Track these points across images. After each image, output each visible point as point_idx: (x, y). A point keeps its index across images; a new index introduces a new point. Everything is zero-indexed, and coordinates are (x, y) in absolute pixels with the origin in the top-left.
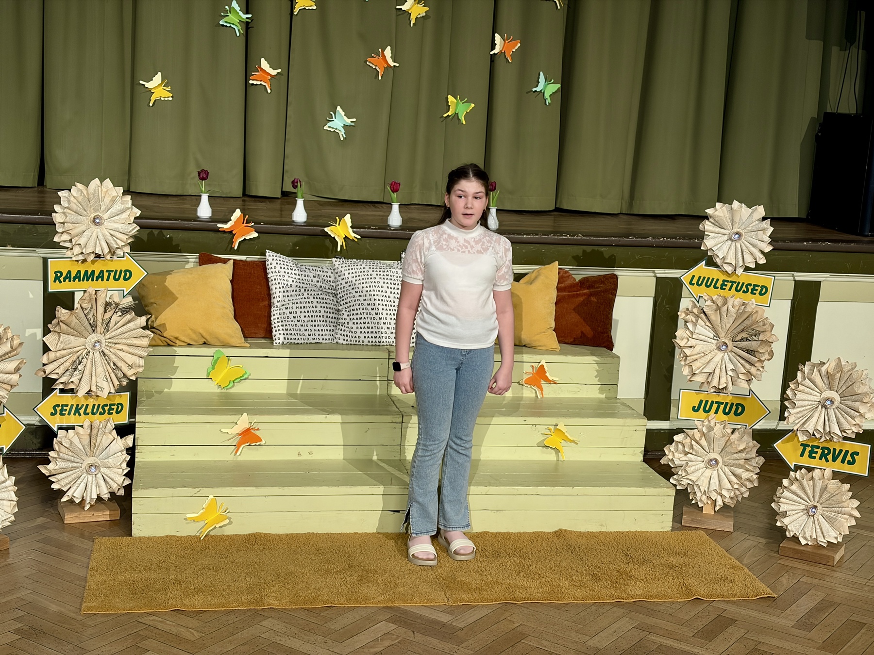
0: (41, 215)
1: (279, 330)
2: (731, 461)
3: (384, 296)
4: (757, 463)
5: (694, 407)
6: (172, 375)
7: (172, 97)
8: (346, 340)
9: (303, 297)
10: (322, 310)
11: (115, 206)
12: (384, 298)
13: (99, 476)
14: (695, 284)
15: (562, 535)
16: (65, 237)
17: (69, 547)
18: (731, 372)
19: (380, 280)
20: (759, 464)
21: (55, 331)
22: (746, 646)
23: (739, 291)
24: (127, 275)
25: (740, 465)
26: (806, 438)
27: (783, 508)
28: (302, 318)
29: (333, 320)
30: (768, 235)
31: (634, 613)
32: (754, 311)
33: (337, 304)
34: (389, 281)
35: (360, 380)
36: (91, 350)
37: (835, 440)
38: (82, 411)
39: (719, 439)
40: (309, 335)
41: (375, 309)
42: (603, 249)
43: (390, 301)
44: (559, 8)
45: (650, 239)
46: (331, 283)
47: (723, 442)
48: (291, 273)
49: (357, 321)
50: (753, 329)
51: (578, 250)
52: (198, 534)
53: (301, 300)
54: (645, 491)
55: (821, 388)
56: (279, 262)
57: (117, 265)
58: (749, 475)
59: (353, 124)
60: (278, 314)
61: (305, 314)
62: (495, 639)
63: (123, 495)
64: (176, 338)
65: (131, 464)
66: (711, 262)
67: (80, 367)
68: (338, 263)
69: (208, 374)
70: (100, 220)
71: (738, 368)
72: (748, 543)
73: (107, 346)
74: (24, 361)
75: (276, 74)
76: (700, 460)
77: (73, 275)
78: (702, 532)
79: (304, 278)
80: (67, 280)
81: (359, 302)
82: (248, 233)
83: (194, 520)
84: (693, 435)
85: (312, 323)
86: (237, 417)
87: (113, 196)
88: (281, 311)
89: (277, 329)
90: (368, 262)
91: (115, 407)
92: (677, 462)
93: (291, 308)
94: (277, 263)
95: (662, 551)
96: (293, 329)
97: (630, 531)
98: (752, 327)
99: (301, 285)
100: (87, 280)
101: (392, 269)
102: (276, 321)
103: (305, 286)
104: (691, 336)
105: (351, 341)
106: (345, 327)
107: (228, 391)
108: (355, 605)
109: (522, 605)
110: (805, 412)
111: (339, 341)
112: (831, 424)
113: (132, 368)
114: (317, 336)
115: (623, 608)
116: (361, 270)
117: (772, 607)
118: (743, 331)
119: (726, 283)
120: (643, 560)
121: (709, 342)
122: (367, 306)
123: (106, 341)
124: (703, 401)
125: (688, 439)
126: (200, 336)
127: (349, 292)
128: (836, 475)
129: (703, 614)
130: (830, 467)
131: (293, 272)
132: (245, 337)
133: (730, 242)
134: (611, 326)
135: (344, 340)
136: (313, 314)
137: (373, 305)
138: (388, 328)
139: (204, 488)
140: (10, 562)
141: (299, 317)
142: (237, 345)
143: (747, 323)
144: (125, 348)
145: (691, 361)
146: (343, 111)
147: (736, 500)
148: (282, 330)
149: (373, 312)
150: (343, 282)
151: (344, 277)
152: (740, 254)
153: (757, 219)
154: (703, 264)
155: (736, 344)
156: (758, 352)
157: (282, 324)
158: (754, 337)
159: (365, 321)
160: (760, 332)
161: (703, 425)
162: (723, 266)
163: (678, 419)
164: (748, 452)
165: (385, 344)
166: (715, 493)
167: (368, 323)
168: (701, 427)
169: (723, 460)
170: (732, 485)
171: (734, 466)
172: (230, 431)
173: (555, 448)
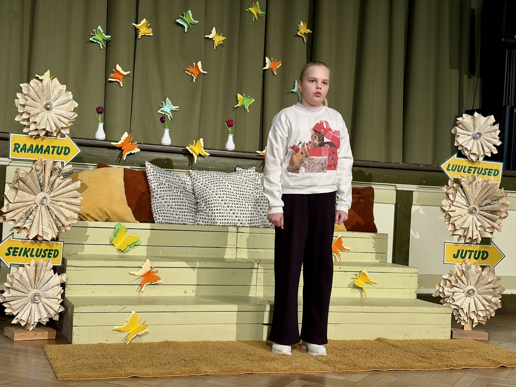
1: (158, 213)
2: (483, 290)
3: (230, 192)
4: (500, 291)
5: (454, 255)
6: (84, 242)
8: (204, 222)
9: (174, 192)
10: (187, 201)
11: (61, 97)
12: (229, 193)
13: (40, 304)
14: (451, 170)
15: (382, 340)
18: (479, 228)
19: (226, 182)
21: (14, 188)
23: (480, 173)
24: (66, 151)
25: (490, 292)
29: (193, 210)
30: (498, 135)
32: (495, 183)
33: (195, 199)
34: (232, 183)
35: (218, 247)
36: (39, 205)
38: (29, 254)
39: (474, 275)
40: (179, 218)
41: (224, 200)
42: (364, 169)
43: (234, 195)
44: (305, 41)
46: (190, 186)
47: (477, 277)
48: (164, 177)
49: (212, 208)
50: (495, 196)
52: (123, 342)
53: (172, 194)
54: (433, 310)
56: (155, 169)
57: (60, 142)
58: (496, 300)
59: (178, 109)
60: (157, 203)
61: (175, 204)
63: (58, 320)
64: (88, 215)
65: (63, 296)
66: (461, 155)
67: (31, 217)
68: (194, 172)
69: (111, 241)
70: (50, 106)
71: (485, 225)
73: (51, 203)
75: (126, 74)
76: (462, 291)
77: (28, 147)
79: (173, 180)
80: (23, 151)
81: (213, 196)
82: (133, 149)
83: (120, 331)
84: (457, 273)
85: (180, 210)
87: (60, 90)
88: (159, 201)
91: (53, 252)
93: (166, 199)
96: (168, 213)
97: (425, 339)
99: (172, 184)
100: (38, 153)
102: (155, 208)
103: (174, 185)
104: (451, 204)
105: (208, 222)
106: (204, 213)
108: (270, 373)
109: (388, 371)
111: (199, 223)
113: (69, 220)
114: (184, 219)
116: (211, 176)
118: (486, 199)
119: (471, 169)
121: (464, 208)
122: (218, 198)
123: (51, 198)
124: (460, 250)
125: (453, 277)
126: (105, 214)
127: (204, 190)
131: (165, 176)
133: (473, 140)
135: (203, 222)
136: (181, 204)
137: (222, 197)
138: (234, 213)
139: (128, 306)
141: (171, 206)
142: (131, 222)
143: (490, 192)
144: (65, 205)
145: (453, 221)
146: (170, 101)
147: (486, 319)
148: (161, 213)
149: (223, 202)
150: (199, 184)
151: (200, 181)
152: (481, 147)
153: (490, 124)
154: (455, 156)
155: (481, 208)
156: (499, 211)
157: (160, 209)
158: (495, 202)
159: (217, 208)
160: (499, 198)
161: (462, 267)
162: (469, 157)
163: (444, 263)
164: (494, 284)
165: (231, 225)
166: (473, 314)
167: (220, 210)
168: (460, 268)
169: (477, 290)
170: (485, 307)
171: (486, 294)
172: (137, 273)
173: (361, 288)
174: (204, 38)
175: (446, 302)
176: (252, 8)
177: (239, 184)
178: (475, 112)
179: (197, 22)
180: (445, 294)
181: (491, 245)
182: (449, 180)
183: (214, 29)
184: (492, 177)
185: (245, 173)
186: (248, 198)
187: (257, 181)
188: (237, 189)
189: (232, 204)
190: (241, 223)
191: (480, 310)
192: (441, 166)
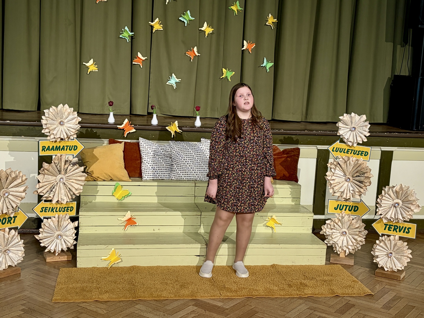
0: (37, 122)
1: (145, 173)
2: (352, 232)
4: (364, 233)
5: (335, 208)
6: (96, 194)
7: (98, 70)
9: (156, 158)
10: (165, 164)
12: (193, 159)
13: (62, 240)
14: (335, 151)
15: (274, 267)
16: (47, 131)
17: (49, 273)
18: (352, 191)
19: (191, 151)
20: (365, 234)
21: (42, 174)
22: (360, 316)
23: (355, 154)
24: (75, 148)
25: (356, 234)
26: (386, 221)
27: (377, 254)
28: (156, 168)
29: (170, 169)
30: (368, 128)
31: (307, 302)
32: (362, 163)
33: (172, 162)
34: (195, 151)
35: (182, 196)
36: (58, 182)
37: (400, 222)
38: (54, 210)
39: (347, 223)
40: (159, 176)
42: (293, 136)
43: (196, 160)
44: (273, 28)
45: (314, 132)
46: (169, 152)
48: (151, 148)
49: (180, 169)
50: (362, 172)
51: (282, 137)
52: (107, 266)
53: (155, 160)
54: (313, 246)
55: (393, 198)
56: (145, 143)
57: (71, 143)
58: (361, 239)
59: (180, 82)
62: (243, 313)
63: (73, 249)
64: (98, 177)
65: (77, 234)
67: (54, 190)
68: (172, 143)
69: (113, 194)
70: (63, 123)
71: (355, 190)
72: (361, 271)
73: (66, 180)
74: (28, 187)
76: (338, 232)
77: (51, 148)
78: (339, 265)
79: (156, 150)
80: (48, 150)
81: (181, 161)
82: (131, 130)
83: (105, 260)
84: (335, 220)
85: (160, 170)
86: (125, 213)
87: (69, 112)
88: (146, 165)
89: (144, 173)
90: (186, 143)
91: (70, 208)
92: (328, 233)
93: (150, 164)
94: (144, 143)
95: (321, 274)
96: (151, 173)
97: (306, 265)
98: (361, 171)
99: (155, 153)
100: (57, 150)
101: (196, 146)
102: (143, 169)
103: (157, 153)
104: (333, 175)
105: (178, 178)
106: (175, 172)
107: (122, 201)
108: (178, 298)
109: (256, 298)
110: (386, 209)
111: (172, 179)
112: (398, 215)
113: (77, 190)
114: (162, 176)
115: (302, 300)
117: (372, 299)
118: (357, 172)
119: (349, 151)
120: (312, 278)
121: (342, 177)
122: (185, 162)
123: (66, 178)
124: (339, 205)
125: (333, 223)
126: (109, 176)
127: (177, 156)
128: (401, 238)
129: (340, 302)
130: (398, 235)
131: (152, 147)
132: (130, 177)
134: (297, 171)
135: (175, 178)
137: (188, 162)
138: (195, 172)
139: (110, 245)
140: (21, 279)
141: (154, 168)
142: (126, 181)
143: (359, 169)
144: (74, 181)
145: (333, 186)
146: (175, 76)
147: (355, 250)
148: (147, 173)
149: (188, 165)
150: (174, 152)
151: (175, 149)
152: (355, 137)
153: (363, 121)
154: (338, 142)
155: (354, 178)
156: (364, 182)
157: (146, 171)
158: (362, 175)
159: (184, 169)
160: (365, 173)
162: (347, 143)
163: (327, 213)
164: (360, 228)
165: (193, 180)
166: (345, 247)
167: (186, 170)
168: (338, 217)
169: (349, 232)
170: (353, 243)
171: (354, 235)
172: (122, 219)
173: (272, 227)
174: (198, 30)
176: (234, 6)
177: (200, 152)
179: (194, 19)
181: (360, 202)
183: (206, 23)
185: (205, 144)
186: (206, 161)
188: (198, 156)
189: (194, 166)
190: (200, 179)
191: (350, 245)
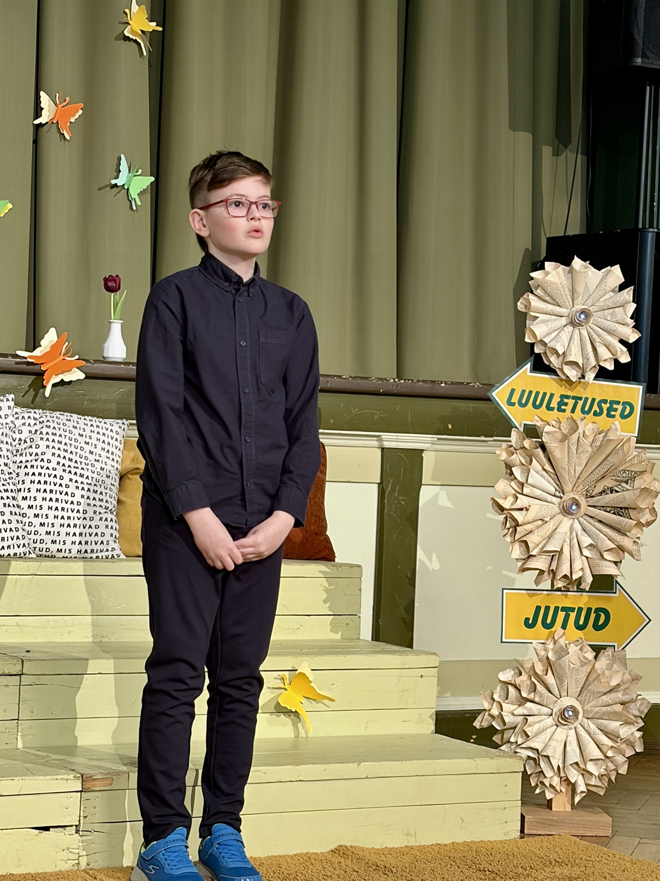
2: (599, 708)
5: (527, 619)
14: (517, 404)
15: (349, 853)
18: (587, 551)
20: (642, 712)
23: (588, 412)
25: (615, 713)
30: (630, 315)
32: (626, 438)
44: (145, 53)
47: (583, 676)
50: (624, 471)
58: (630, 733)
66: (540, 366)
71: (602, 543)
76: (545, 712)
84: (533, 667)
92: (508, 720)
98: (621, 468)
104: (520, 491)
118: (604, 476)
119: (565, 400)
133: (570, 328)
147: (607, 780)
152: (589, 346)
153: (612, 288)
154: (527, 369)
155: (592, 501)
156: (635, 509)
158: (624, 485)
160: (636, 475)
161: (546, 650)
162: (562, 370)
163: (502, 642)
164: (624, 691)
166: (575, 769)
168: (543, 653)
169: (585, 708)
170: (604, 750)
171: (605, 717)
173: (296, 712)
175: (509, 742)
178: (575, 257)
180: (506, 721)
181: (615, 593)
182: (513, 429)
184: (617, 422)
187: (20, 432)
191: (591, 760)
192: (494, 394)
